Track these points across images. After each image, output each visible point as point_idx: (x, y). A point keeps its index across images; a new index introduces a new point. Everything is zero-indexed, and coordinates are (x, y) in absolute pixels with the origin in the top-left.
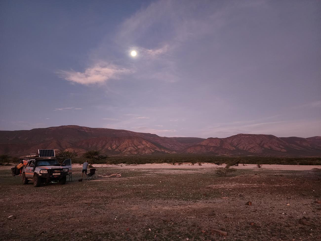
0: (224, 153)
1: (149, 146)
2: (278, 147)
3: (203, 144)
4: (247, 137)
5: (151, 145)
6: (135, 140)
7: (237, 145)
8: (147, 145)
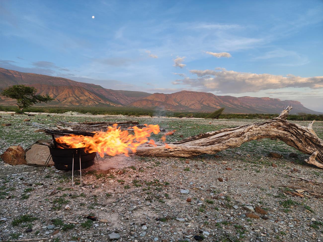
0: (168, 108)
1: (92, 98)
2: (215, 104)
3: (150, 99)
4: (190, 94)
5: (95, 97)
6: (77, 90)
7: (180, 101)
8: (91, 96)
